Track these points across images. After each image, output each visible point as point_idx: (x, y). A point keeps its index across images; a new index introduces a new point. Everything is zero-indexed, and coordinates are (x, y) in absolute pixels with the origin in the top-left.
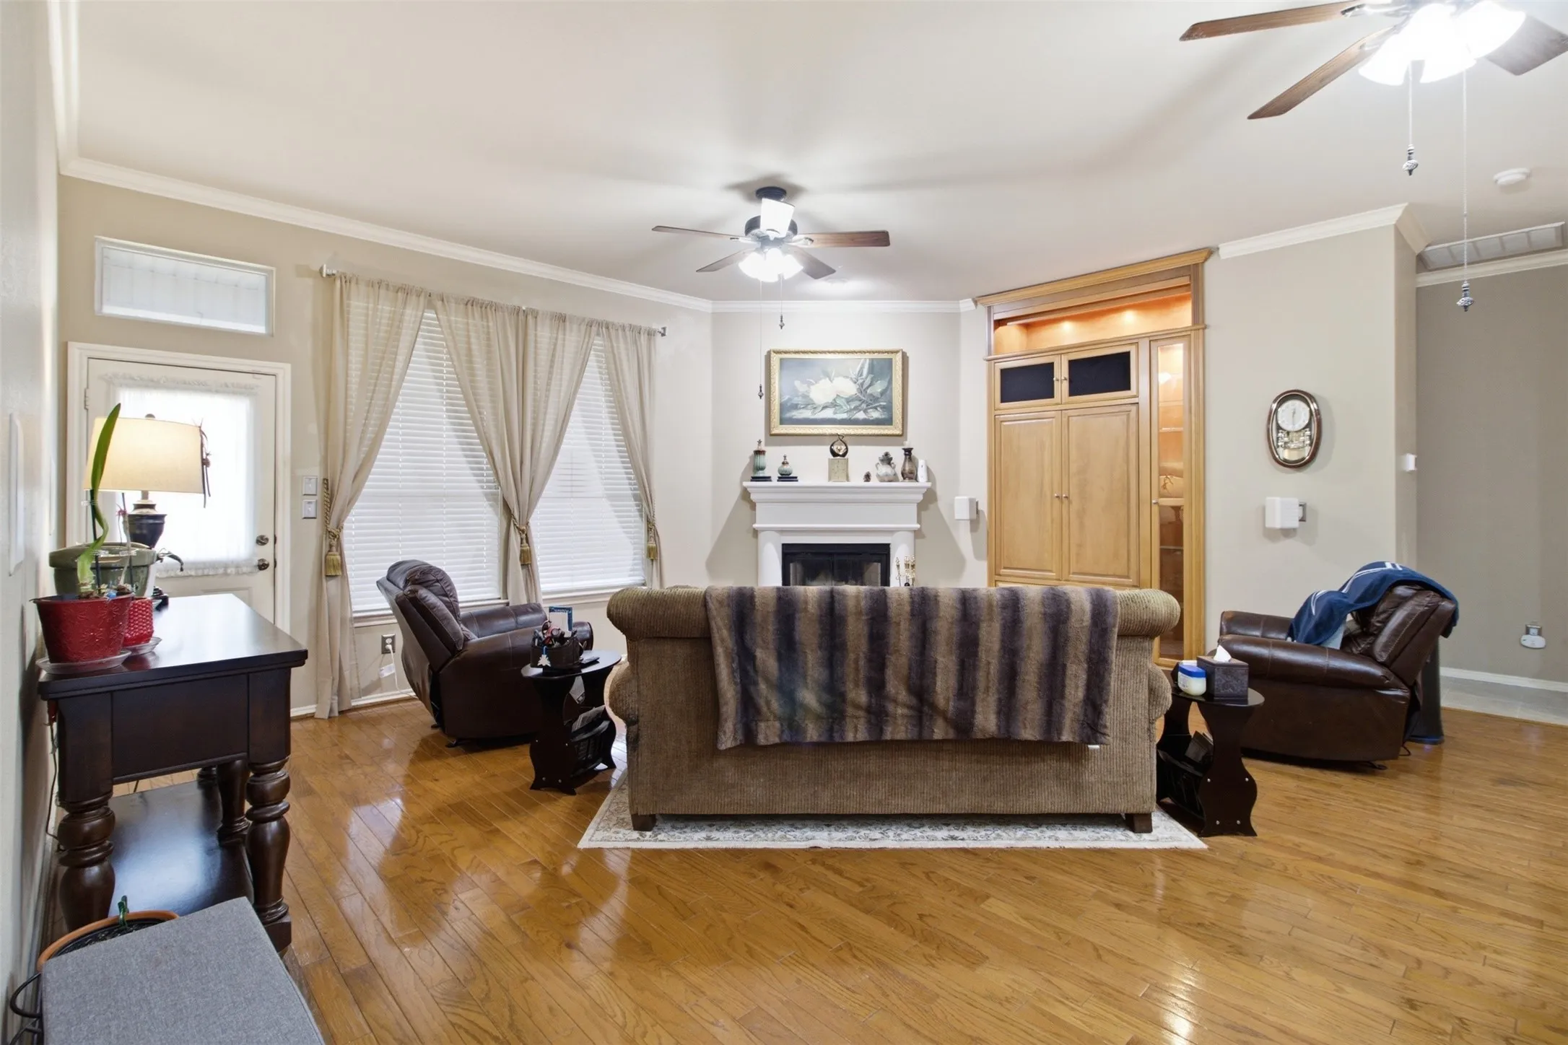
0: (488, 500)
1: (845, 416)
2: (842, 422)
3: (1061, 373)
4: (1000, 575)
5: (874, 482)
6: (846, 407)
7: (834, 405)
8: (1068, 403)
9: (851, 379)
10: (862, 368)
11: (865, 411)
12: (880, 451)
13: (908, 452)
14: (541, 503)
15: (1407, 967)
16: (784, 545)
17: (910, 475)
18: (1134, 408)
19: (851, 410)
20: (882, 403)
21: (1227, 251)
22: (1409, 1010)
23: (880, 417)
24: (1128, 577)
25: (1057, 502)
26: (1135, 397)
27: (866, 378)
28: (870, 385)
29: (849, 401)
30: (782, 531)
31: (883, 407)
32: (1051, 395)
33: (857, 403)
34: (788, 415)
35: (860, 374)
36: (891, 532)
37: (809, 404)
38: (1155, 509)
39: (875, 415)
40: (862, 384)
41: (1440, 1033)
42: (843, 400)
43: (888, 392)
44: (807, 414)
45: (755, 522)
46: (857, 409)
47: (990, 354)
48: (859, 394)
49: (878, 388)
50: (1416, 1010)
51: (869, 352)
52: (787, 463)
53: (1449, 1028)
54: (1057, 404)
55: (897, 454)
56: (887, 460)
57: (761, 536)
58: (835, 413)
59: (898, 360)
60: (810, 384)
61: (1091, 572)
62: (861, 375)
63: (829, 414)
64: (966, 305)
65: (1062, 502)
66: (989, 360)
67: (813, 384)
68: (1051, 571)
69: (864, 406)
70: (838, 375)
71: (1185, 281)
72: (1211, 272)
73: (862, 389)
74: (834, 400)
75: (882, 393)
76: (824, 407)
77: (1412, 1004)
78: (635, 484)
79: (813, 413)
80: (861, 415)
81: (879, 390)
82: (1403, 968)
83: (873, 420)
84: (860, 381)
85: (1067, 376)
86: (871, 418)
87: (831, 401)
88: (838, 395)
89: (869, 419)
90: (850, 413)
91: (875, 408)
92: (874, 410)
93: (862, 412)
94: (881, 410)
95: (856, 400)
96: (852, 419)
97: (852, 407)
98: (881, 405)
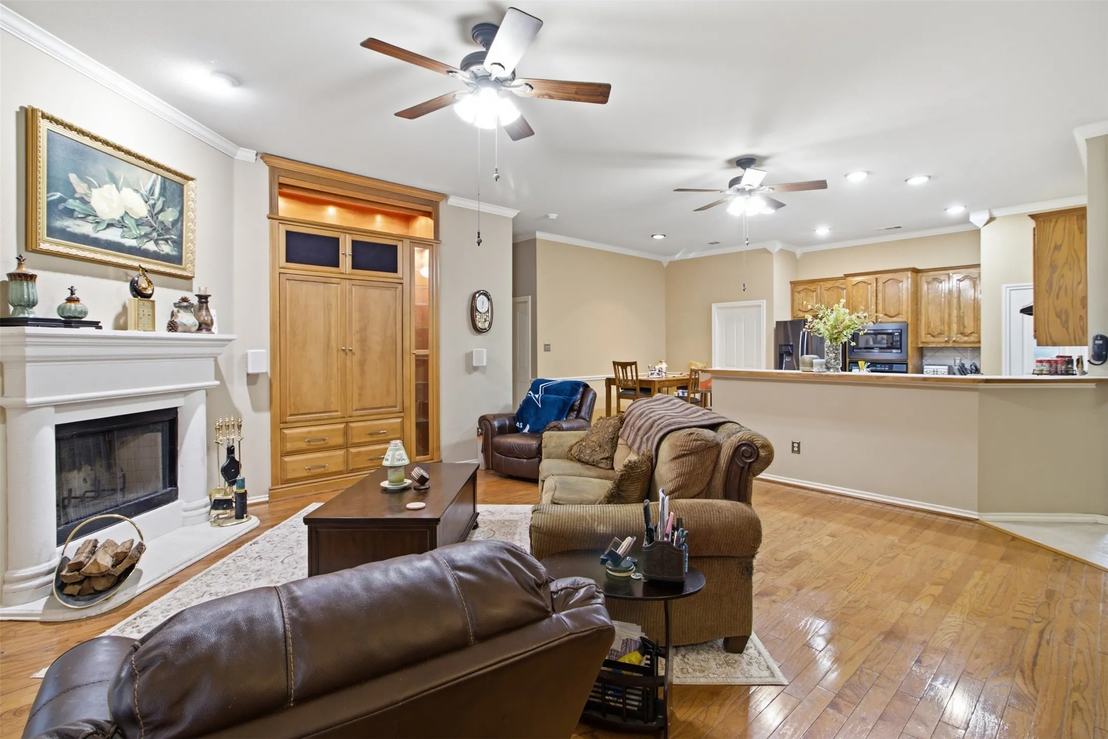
1: (133, 243)
2: (131, 251)
3: (346, 249)
4: (286, 423)
6: (136, 232)
7: (120, 224)
8: (352, 274)
9: (142, 195)
10: (153, 186)
11: (156, 242)
16: (58, 426)
18: (400, 286)
19: (141, 237)
20: (173, 236)
23: (171, 252)
24: (396, 407)
25: (342, 354)
26: (400, 278)
27: (158, 199)
28: (162, 210)
29: (139, 223)
31: (174, 242)
32: (337, 265)
33: (147, 229)
34: (59, 224)
35: (152, 192)
37: (89, 215)
38: (413, 357)
39: (166, 248)
40: (153, 206)
42: (133, 221)
43: (179, 224)
44: (86, 228)
46: (147, 236)
47: (273, 213)
48: (149, 218)
49: (169, 216)
51: (165, 168)
52: (78, 300)
54: (341, 273)
58: (123, 237)
59: (189, 189)
60: (90, 186)
61: (371, 407)
62: (152, 195)
63: (113, 235)
64: (245, 155)
65: (346, 354)
66: (272, 219)
67: (96, 187)
68: (337, 411)
69: (155, 235)
70: (128, 185)
71: (429, 209)
72: (443, 211)
73: (154, 214)
74: (122, 218)
75: (174, 223)
76: (110, 225)
80: (151, 246)
81: (171, 220)
83: (164, 256)
84: (152, 202)
85: (351, 253)
86: (162, 253)
87: (118, 217)
88: (126, 213)
89: (159, 253)
90: (140, 241)
91: (166, 240)
92: (165, 242)
93: (152, 242)
94: (172, 245)
95: (147, 225)
96: (142, 248)
97: (143, 233)
98: (172, 238)
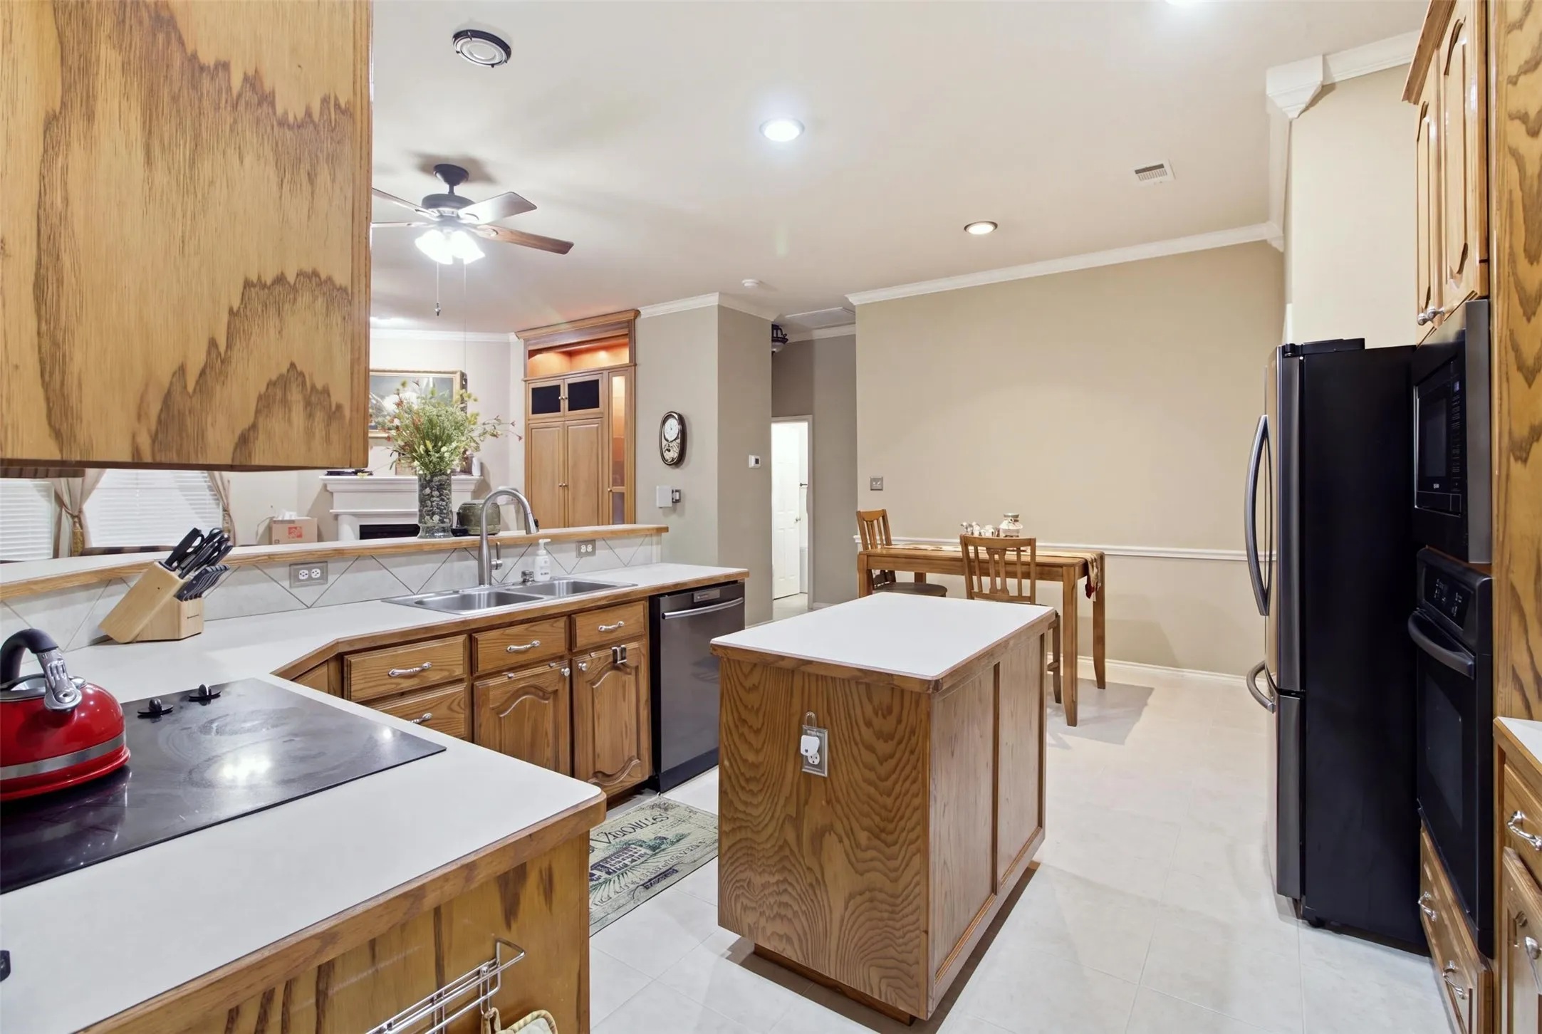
0: (39, 491)
3: (564, 393)
8: (568, 416)
14: (94, 494)
16: (361, 526)
18: (600, 421)
21: (646, 312)
25: (561, 490)
26: (601, 413)
30: (361, 515)
32: (559, 410)
45: (333, 508)
47: (525, 376)
54: (562, 417)
57: (340, 518)
59: (457, 378)
64: (512, 337)
65: (564, 490)
66: (525, 381)
71: (625, 331)
72: (640, 324)
78: (206, 478)
85: (567, 396)
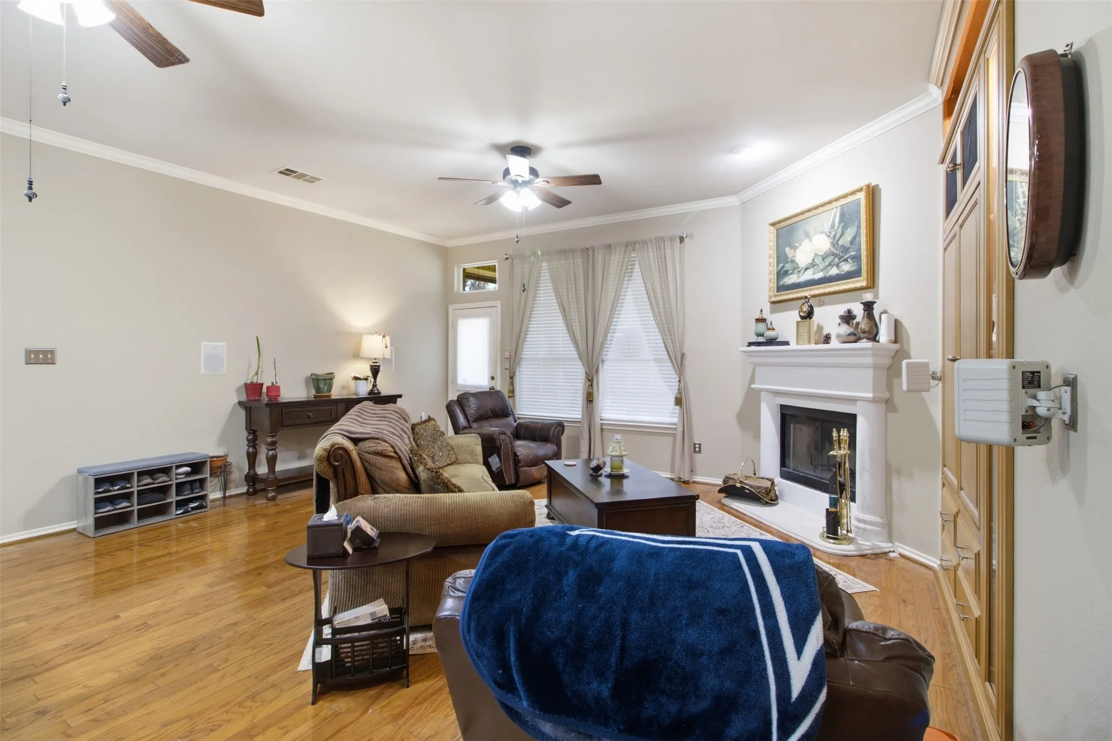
1: (820, 275)
2: (820, 282)
5: (834, 343)
6: (822, 265)
7: (813, 265)
9: (826, 233)
10: (834, 219)
11: (838, 266)
12: (842, 309)
13: (869, 306)
15: (71, 727)
16: (781, 407)
17: (873, 336)
19: (826, 267)
22: (38, 710)
23: (851, 269)
27: (838, 229)
28: (841, 236)
29: (824, 257)
30: (777, 393)
33: (831, 258)
34: (782, 282)
35: (833, 226)
36: (853, 400)
37: (796, 268)
39: (846, 267)
40: (834, 237)
41: (10, 715)
42: (820, 258)
43: (858, 239)
44: (794, 278)
45: (754, 383)
46: (831, 265)
48: (832, 248)
49: (848, 236)
50: (36, 713)
51: (837, 199)
52: (773, 329)
53: (8, 720)
55: (858, 310)
56: (848, 318)
58: (814, 274)
59: (864, 198)
60: (796, 247)
63: (809, 275)
67: (798, 247)
69: (836, 260)
70: (816, 232)
73: (835, 242)
74: (813, 260)
75: (852, 242)
76: (807, 269)
77: (42, 713)
79: (799, 277)
80: (834, 271)
81: (849, 239)
82: (72, 725)
83: (845, 274)
84: (833, 233)
86: (843, 273)
87: (810, 261)
88: (816, 254)
89: (841, 274)
90: (825, 271)
91: (846, 260)
92: (845, 262)
93: (835, 267)
94: (851, 262)
95: (830, 256)
96: (827, 276)
97: (827, 264)
98: (851, 255)
